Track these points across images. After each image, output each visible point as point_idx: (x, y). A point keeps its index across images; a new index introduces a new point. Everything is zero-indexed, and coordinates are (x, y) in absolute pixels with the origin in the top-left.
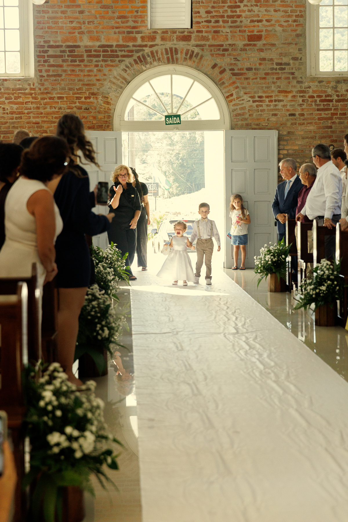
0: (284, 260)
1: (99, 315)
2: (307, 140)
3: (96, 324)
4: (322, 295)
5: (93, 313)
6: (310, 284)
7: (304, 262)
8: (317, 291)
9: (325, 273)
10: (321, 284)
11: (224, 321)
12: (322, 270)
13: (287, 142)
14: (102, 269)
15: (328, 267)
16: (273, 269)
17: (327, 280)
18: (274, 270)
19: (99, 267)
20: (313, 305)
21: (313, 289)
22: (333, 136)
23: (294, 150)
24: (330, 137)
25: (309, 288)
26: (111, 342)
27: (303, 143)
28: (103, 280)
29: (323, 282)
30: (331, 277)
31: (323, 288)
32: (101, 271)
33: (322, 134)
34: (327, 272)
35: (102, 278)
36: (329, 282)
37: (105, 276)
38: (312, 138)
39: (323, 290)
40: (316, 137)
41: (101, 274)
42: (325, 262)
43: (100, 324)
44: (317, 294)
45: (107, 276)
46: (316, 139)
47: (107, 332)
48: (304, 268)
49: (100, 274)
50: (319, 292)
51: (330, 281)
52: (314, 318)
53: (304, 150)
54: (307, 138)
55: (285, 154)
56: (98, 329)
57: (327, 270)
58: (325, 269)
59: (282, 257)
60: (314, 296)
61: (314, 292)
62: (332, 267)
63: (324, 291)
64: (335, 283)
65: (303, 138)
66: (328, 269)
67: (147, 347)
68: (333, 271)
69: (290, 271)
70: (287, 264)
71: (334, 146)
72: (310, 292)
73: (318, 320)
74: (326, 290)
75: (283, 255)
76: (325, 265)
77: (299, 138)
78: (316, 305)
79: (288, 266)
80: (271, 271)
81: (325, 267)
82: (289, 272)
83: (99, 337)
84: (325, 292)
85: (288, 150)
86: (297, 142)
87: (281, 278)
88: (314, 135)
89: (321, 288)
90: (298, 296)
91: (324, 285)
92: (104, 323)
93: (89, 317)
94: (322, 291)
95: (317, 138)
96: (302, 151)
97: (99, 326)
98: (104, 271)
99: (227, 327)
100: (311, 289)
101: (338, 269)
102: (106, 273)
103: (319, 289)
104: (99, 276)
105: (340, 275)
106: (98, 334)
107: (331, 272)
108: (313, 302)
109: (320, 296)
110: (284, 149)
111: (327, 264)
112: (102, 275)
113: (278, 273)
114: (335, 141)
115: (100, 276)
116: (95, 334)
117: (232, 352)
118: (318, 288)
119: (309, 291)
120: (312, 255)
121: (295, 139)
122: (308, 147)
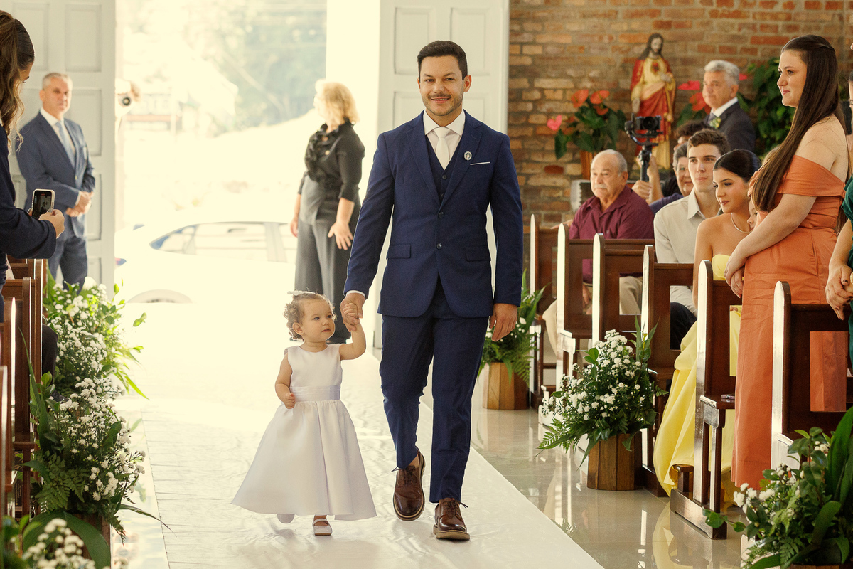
0: (523, 331)
1: (96, 446)
2: (595, 20)
3: (89, 466)
4: (604, 415)
5: (82, 441)
6: (578, 389)
7: (573, 337)
8: (595, 405)
9: (612, 363)
10: (604, 390)
11: (374, 475)
12: (608, 357)
13: (543, 26)
14: (78, 344)
15: (620, 348)
16: (497, 351)
17: (617, 381)
18: (498, 356)
19: (72, 339)
20: (584, 441)
21: (584, 402)
22: (660, 11)
23: (559, 45)
24: (653, 14)
25: (573, 398)
26: (120, 507)
27: (583, 28)
28: (80, 370)
29: (607, 384)
30: (627, 373)
31: (609, 399)
32: (76, 349)
33: (632, 5)
34: (617, 361)
35: (78, 365)
36: (621, 385)
37: (86, 360)
38: (607, 15)
39: (607, 404)
40: (617, 13)
41: (77, 355)
42: (614, 337)
43: (98, 466)
44: (595, 414)
45: (89, 360)
46: (616, 18)
47: (113, 482)
48: (572, 351)
49: (75, 357)
50: (599, 407)
51: (625, 383)
52: (584, 470)
53: (586, 47)
54: (594, 15)
55: (537, 55)
56: (93, 476)
57: (618, 356)
58: (613, 355)
59: (519, 323)
60: (586, 417)
61: (587, 409)
62: (630, 349)
63: (609, 405)
64: (637, 387)
65: (584, 16)
66: (620, 355)
67: (195, 527)
68: (633, 358)
69: (538, 358)
70: (533, 339)
71: (662, 38)
72: (577, 407)
73: (597, 476)
74: (615, 402)
75: (522, 317)
76: (614, 344)
77: (573, 14)
78: (592, 439)
79: (533, 345)
80: (491, 357)
81: (614, 349)
82: (535, 361)
83: (96, 496)
84: (611, 409)
85: (544, 45)
86: (568, 26)
87: (516, 376)
88: (615, 8)
89: (602, 398)
90: (549, 417)
91: (610, 393)
92: (105, 464)
93: (74, 451)
94: (606, 407)
95: (620, 16)
96: (581, 48)
97: (95, 470)
98: (83, 347)
99: (382, 488)
100: (579, 401)
101: (643, 353)
102: (86, 353)
103: (599, 401)
104: (70, 360)
105: (649, 370)
106: (94, 487)
107: (627, 361)
108: (583, 433)
109: (601, 418)
110: (534, 43)
111: (620, 343)
112: (79, 360)
113: (509, 362)
114: (667, 25)
115: (73, 359)
116: (87, 488)
117: (391, 541)
118: (596, 398)
119: (574, 405)
120: (589, 320)
121: (564, 17)
122: (596, 39)
